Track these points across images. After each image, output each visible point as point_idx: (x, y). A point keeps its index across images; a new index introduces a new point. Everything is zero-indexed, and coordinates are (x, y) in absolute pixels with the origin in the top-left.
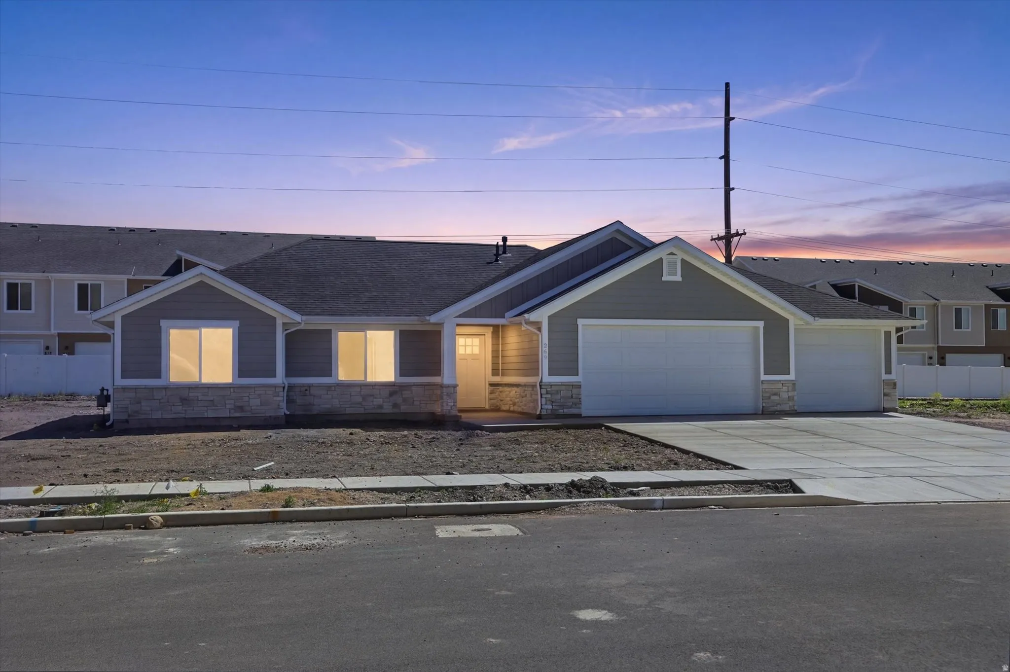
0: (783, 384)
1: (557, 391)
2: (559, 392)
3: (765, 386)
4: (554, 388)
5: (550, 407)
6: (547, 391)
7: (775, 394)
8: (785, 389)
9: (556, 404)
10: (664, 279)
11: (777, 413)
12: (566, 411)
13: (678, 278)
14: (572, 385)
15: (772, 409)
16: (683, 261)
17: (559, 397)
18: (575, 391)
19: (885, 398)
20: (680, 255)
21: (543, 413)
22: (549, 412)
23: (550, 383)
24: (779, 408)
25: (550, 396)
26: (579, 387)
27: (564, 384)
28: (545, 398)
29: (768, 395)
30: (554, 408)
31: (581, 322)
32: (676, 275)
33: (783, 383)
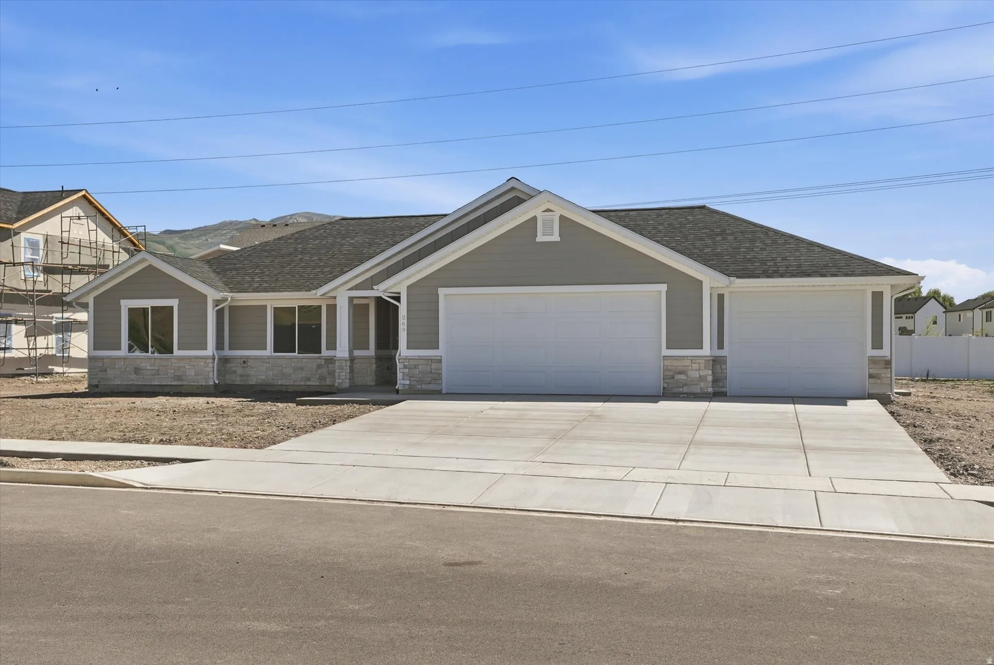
0: (691, 360)
1: (415, 365)
2: (417, 367)
3: (667, 363)
4: (411, 362)
5: (407, 382)
6: (405, 365)
7: (681, 373)
8: (695, 366)
9: (414, 379)
10: (538, 239)
11: (682, 396)
12: (424, 387)
13: (556, 238)
14: (431, 360)
15: (676, 390)
16: (562, 218)
17: (417, 371)
18: (434, 366)
19: (872, 380)
20: (559, 211)
21: (400, 389)
22: (407, 387)
23: (407, 356)
24: (685, 390)
25: (407, 370)
26: (440, 361)
27: (422, 358)
28: (403, 373)
29: (671, 373)
30: (413, 383)
31: (442, 292)
32: (553, 235)
33: (693, 359)
